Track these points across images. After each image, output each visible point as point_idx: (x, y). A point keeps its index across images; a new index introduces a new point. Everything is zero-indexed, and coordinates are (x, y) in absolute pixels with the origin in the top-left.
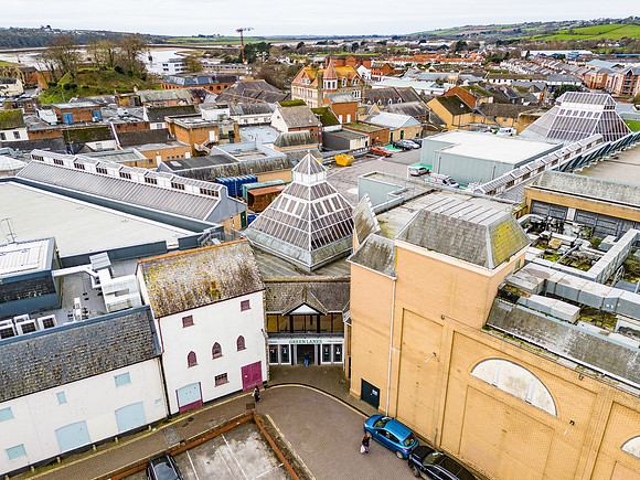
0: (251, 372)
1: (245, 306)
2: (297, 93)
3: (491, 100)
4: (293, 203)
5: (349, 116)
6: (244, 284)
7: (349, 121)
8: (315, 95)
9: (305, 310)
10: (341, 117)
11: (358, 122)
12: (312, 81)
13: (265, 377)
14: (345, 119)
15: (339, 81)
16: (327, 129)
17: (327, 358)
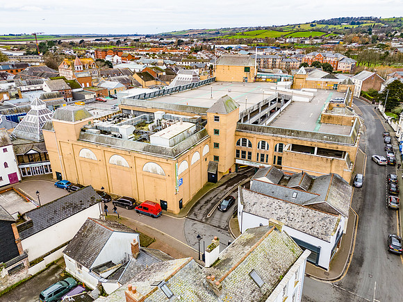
0: (12, 177)
1: (5, 150)
2: (62, 73)
3: (164, 73)
4: (32, 117)
6: (4, 143)
7: (88, 86)
8: (71, 74)
9: (32, 152)
10: (83, 84)
11: (93, 86)
12: (69, 66)
13: (19, 179)
15: (84, 66)
16: (75, 90)
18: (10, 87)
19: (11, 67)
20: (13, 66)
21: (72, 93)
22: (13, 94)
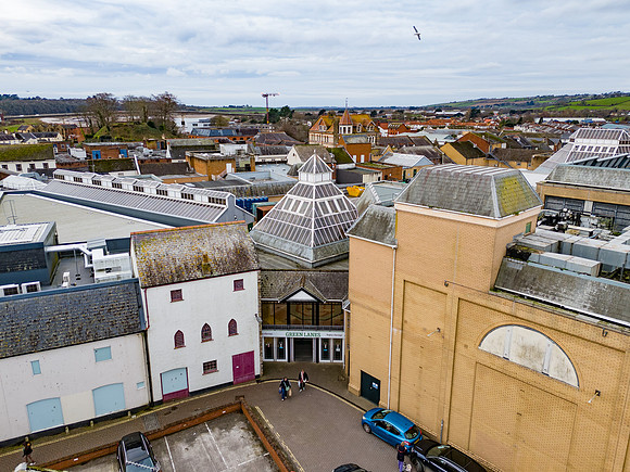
0: (242, 362)
1: (238, 285)
2: (313, 138)
3: (504, 146)
4: (298, 202)
5: (363, 156)
6: (238, 262)
7: (362, 161)
8: (331, 140)
9: (302, 296)
10: (355, 157)
11: (372, 162)
12: (329, 127)
13: (258, 370)
14: (358, 160)
15: (354, 127)
16: (341, 167)
17: (326, 356)
18: (239, 152)
19: (234, 133)
20: (237, 131)
21: (337, 170)
22: (242, 165)
